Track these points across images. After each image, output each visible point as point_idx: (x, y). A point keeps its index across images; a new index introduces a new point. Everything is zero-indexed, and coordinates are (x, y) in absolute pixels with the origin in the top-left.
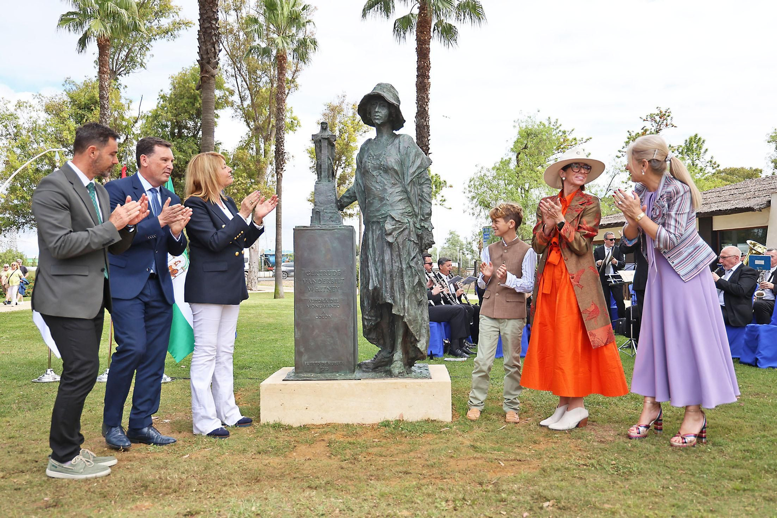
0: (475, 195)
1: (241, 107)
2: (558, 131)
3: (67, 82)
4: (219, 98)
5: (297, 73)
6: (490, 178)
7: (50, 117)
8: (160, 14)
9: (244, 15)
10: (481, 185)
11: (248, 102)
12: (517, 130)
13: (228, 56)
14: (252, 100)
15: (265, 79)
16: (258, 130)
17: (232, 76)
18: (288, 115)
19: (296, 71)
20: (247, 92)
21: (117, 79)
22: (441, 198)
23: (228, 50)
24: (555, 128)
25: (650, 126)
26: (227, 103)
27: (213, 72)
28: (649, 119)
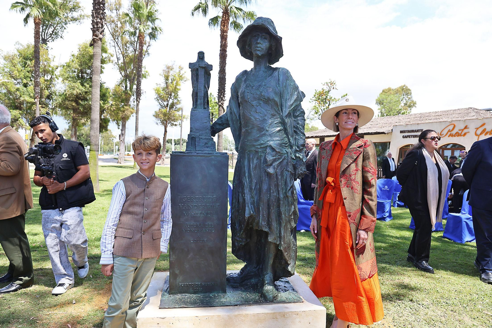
1: (117, 63)
3: (17, 44)
4: (105, 58)
7: (6, 63)
8: (73, 10)
9: (121, 13)
11: (121, 61)
14: (124, 60)
15: (131, 49)
16: (126, 77)
17: (113, 46)
18: (143, 69)
19: (149, 46)
20: (121, 56)
21: (46, 44)
25: (326, 88)
26: (110, 60)
27: (101, 36)
28: (326, 84)
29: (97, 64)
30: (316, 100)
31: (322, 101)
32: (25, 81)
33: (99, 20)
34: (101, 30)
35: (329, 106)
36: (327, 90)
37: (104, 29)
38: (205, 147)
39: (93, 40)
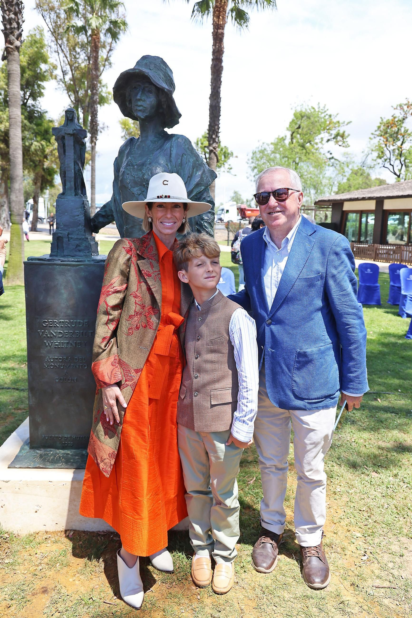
0: (256, 166)
1: (63, 80)
2: (325, 114)
4: (45, 72)
5: (111, 53)
6: (269, 152)
10: (262, 158)
11: (68, 77)
12: (293, 112)
13: (50, 32)
14: (73, 75)
15: (83, 56)
16: (78, 102)
17: (55, 52)
19: (110, 50)
20: (68, 68)
22: (228, 166)
23: (51, 27)
24: (323, 111)
25: (399, 114)
26: (51, 76)
27: (17, 43)
28: (399, 108)
29: (14, 90)
30: (381, 136)
31: (391, 136)
33: (13, 16)
34: (16, 33)
35: (402, 145)
36: (401, 117)
37: (22, 31)
38: (76, 251)
39: (7, 49)
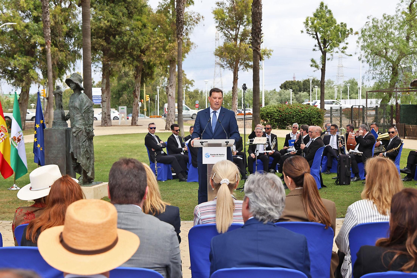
32: (35, 14)
